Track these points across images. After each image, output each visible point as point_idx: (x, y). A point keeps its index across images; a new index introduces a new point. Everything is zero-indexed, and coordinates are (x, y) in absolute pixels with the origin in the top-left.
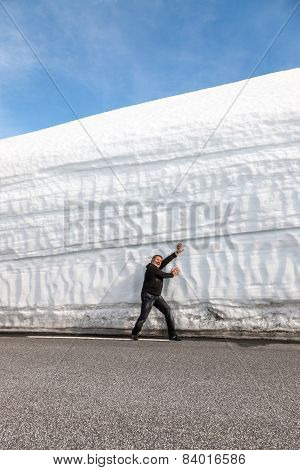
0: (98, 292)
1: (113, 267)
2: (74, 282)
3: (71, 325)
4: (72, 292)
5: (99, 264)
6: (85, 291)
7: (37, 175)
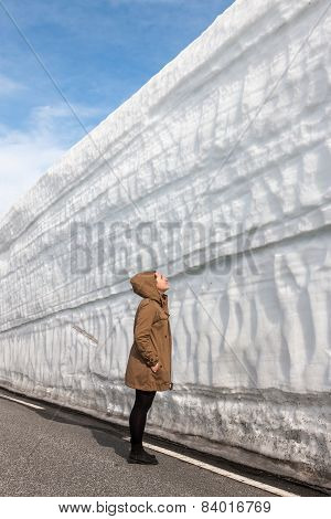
0: (235, 359)
1: (257, 299)
2: (198, 334)
3: (196, 430)
4: (196, 357)
5: (234, 292)
6: (215, 355)
7: (148, 122)
